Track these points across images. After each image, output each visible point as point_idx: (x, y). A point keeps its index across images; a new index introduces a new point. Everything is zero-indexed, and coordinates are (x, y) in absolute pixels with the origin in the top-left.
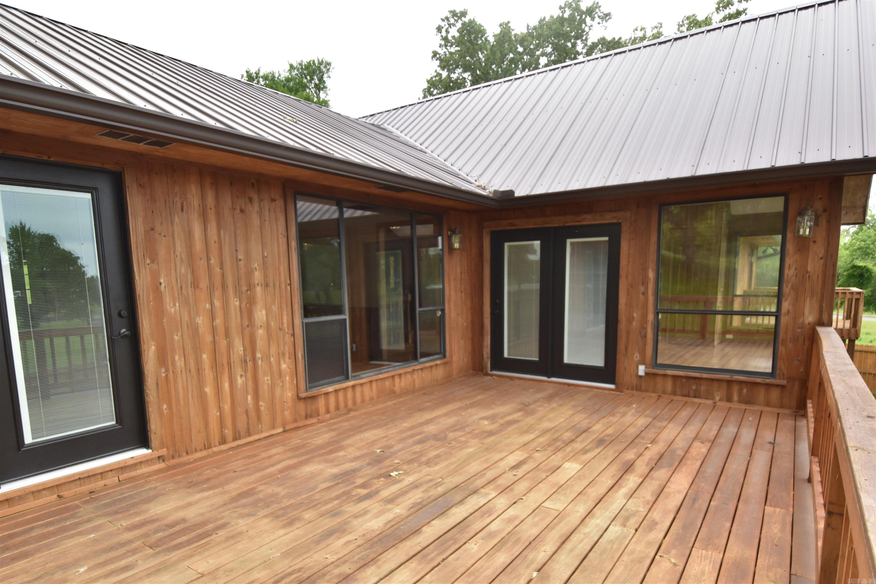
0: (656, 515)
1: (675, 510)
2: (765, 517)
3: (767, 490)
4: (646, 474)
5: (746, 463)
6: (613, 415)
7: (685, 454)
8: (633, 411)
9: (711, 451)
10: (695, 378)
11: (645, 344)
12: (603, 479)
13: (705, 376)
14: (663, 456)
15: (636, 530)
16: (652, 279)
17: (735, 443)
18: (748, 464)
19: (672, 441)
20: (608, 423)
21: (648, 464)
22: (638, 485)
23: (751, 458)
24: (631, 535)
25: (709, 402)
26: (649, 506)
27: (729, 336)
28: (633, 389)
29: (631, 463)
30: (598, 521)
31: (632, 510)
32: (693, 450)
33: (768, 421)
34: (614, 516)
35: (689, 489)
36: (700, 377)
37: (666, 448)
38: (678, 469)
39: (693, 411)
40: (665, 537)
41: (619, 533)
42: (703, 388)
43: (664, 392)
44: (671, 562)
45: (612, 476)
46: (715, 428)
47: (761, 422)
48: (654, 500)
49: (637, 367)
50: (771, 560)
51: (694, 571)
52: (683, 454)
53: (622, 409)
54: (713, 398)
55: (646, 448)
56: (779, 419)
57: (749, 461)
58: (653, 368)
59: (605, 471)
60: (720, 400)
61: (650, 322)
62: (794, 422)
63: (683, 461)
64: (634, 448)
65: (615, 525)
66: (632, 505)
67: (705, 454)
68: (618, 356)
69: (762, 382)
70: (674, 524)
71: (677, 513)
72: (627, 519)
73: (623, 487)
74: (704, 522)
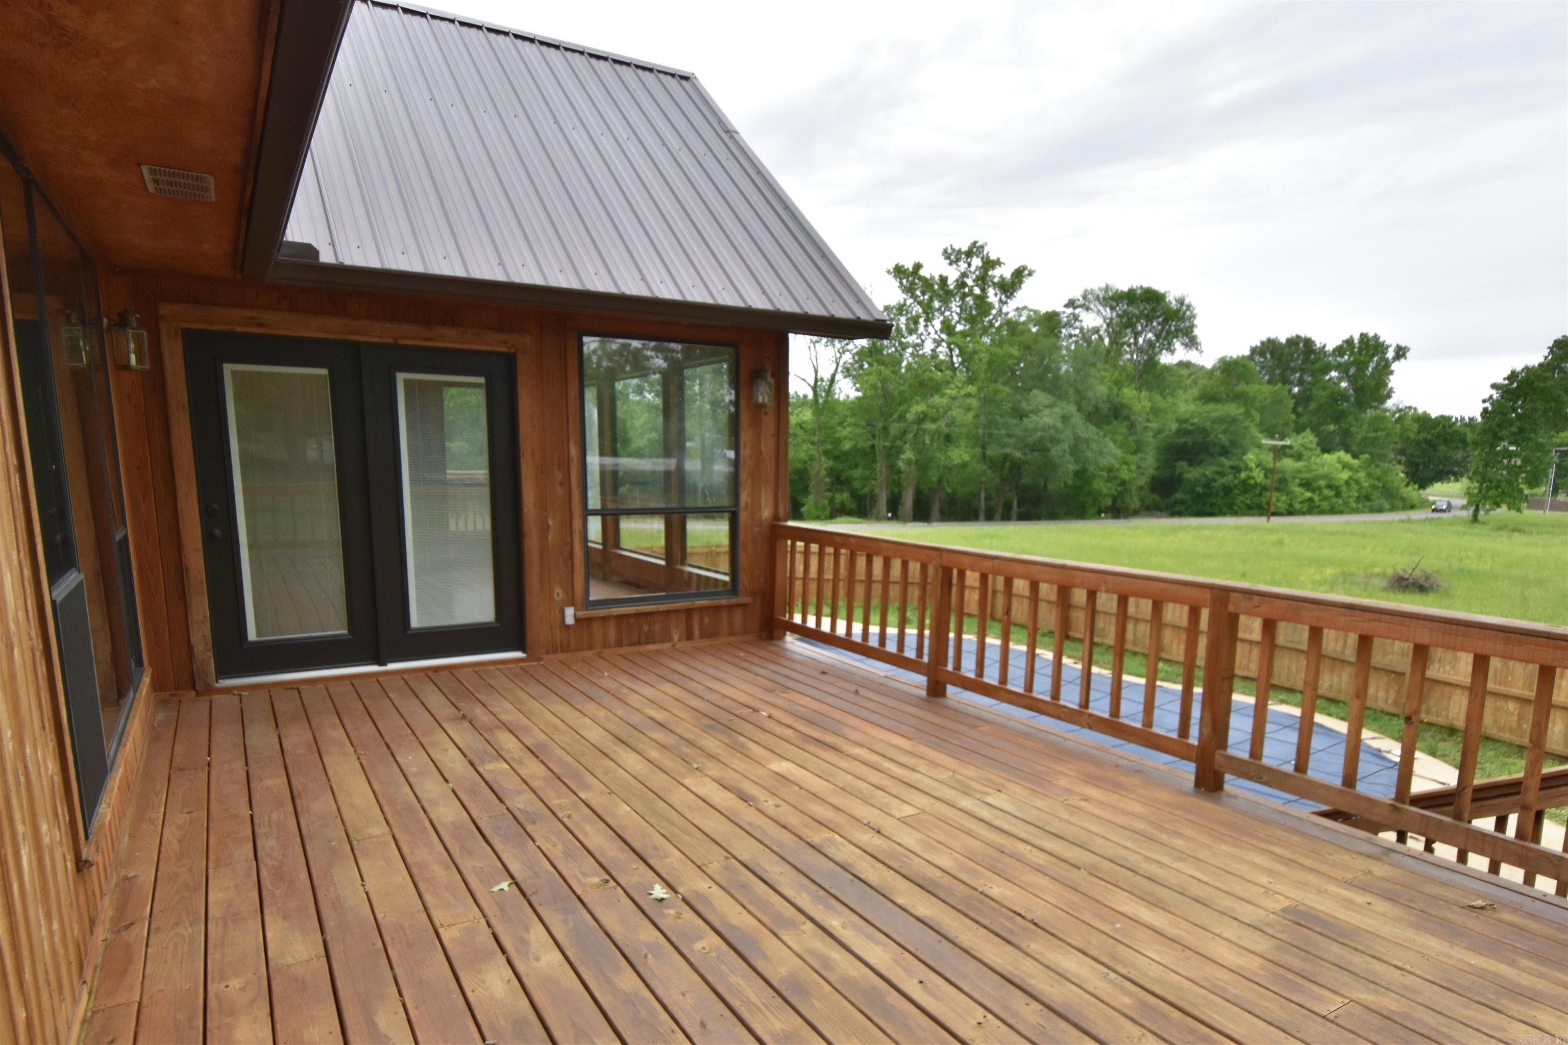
0: (966, 772)
4: (850, 742)
6: (622, 693)
7: (811, 709)
8: (623, 681)
10: (646, 614)
11: (571, 572)
13: (661, 607)
14: (806, 719)
16: (575, 459)
17: (804, 683)
22: (879, 755)
23: (852, 692)
25: (667, 645)
28: (555, 651)
29: (809, 738)
32: (802, 703)
33: (761, 652)
36: (656, 610)
37: (781, 710)
38: (850, 725)
43: (606, 646)
47: (756, 654)
48: (927, 761)
49: (562, 612)
52: (809, 710)
54: (670, 639)
55: (770, 717)
56: (761, 647)
58: (587, 610)
60: (680, 640)
61: (577, 533)
62: (777, 647)
63: (829, 716)
67: (819, 702)
68: (527, 596)
73: (878, 763)
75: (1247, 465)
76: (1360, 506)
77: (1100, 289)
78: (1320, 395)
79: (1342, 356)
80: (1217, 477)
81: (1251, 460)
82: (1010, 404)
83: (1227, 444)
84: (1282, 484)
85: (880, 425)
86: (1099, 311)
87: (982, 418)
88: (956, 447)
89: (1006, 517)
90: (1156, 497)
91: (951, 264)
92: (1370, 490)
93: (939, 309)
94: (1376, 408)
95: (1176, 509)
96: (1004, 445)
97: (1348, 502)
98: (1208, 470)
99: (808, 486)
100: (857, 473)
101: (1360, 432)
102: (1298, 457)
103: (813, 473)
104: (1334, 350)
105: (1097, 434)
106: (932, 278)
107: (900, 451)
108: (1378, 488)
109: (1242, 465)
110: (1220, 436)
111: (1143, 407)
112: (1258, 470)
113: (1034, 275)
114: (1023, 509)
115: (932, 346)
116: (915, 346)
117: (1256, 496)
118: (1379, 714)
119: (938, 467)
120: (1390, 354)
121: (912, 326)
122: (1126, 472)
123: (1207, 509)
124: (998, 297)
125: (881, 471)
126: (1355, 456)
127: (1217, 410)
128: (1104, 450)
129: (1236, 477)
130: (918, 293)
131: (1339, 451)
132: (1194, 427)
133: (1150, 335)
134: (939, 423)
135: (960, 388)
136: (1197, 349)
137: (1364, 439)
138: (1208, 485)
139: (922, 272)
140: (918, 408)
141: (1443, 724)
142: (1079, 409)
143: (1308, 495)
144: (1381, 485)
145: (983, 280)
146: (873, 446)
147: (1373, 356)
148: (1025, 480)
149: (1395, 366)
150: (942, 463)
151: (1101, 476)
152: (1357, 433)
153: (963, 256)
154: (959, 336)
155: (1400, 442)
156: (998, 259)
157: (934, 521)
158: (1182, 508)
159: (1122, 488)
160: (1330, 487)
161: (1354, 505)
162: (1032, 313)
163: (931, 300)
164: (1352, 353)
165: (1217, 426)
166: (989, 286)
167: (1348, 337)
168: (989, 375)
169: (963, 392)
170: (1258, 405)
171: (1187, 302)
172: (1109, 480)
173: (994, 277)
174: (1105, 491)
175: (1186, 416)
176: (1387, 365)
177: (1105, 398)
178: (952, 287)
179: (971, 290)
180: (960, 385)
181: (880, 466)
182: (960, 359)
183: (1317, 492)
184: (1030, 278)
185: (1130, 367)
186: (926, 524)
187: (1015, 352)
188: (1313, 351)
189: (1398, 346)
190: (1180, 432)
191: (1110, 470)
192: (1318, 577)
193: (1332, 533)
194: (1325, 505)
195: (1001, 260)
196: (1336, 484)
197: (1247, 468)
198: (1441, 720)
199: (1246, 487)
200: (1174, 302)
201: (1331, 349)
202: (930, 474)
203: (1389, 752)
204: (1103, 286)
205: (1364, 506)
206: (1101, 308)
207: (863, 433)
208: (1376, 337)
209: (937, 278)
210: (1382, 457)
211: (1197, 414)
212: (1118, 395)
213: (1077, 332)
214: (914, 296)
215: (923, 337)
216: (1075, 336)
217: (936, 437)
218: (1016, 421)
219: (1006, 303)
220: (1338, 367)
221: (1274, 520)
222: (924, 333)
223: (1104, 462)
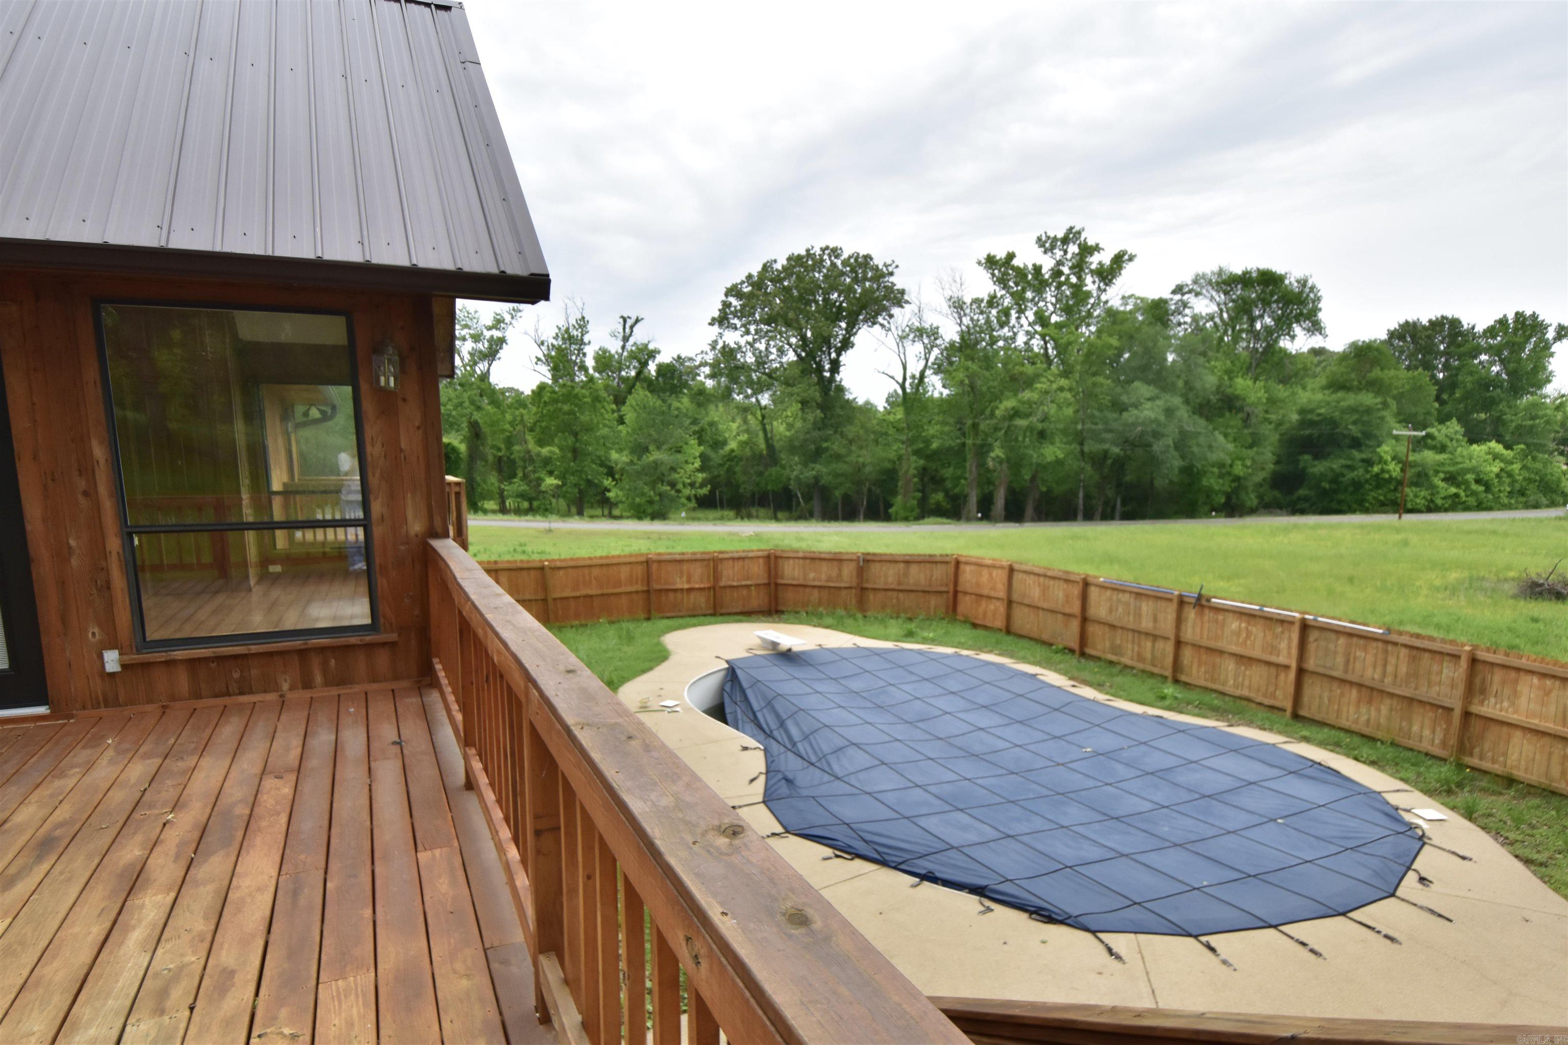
0: (226, 956)
1: (263, 928)
2: (422, 874)
3: (412, 824)
4: (180, 880)
5: (366, 790)
6: (62, 775)
7: (252, 810)
8: (110, 753)
9: (299, 788)
10: (236, 657)
11: (110, 604)
12: (76, 930)
13: (254, 649)
14: (208, 829)
15: (192, 1009)
16: (102, 462)
17: (338, 759)
18: (370, 790)
19: (217, 792)
20: (51, 796)
21: (177, 857)
22: (168, 910)
23: (373, 778)
24: (183, 1025)
25: (272, 697)
26: (206, 945)
27: (276, 569)
28: (96, 706)
29: (138, 868)
30: (92, 1032)
31: (170, 970)
32: (265, 797)
33: (381, 707)
34: (128, 1003)
35: (279, 875)
36: (247, 652)
37: (208, 811)
38: (245, 844)
39: (244, 722)
40: (257, 994)
41: (153, 1033)
42: (254, 672)
43: (173, 698)
44: (285, 1036)
45: (99, 915)
46: (296, 742)
47: (370, 711)
48: (213, 927)
49: (101, 657)
50: (452, 941)
51: (333, 1028)
52: (248, 812)
53: (82, 755)
54: (277, 688)
55: (164, 825)
56: (397, 699)
57: (370, 785)
58: (139, 652)
59: (76, 908)
60: (291, 689)
61: (114, 557)
62: (419, 699)
63: (251, 825)
64: (135, 833)
65: (138, 1020)
66: (165, 959)
67: (291, 797)
68: (44, 640)
69: (359, 643)
70: (268, 957)
71: (269, 932)
72: (163, 993)
73: (134, 928)
74: (325, 926)
75: (1381, 458)
76: (1513, 501)
77: (1213, 273)
78: (1468, 381)
79: (1494, 337)
80: (1345, 471)
81: (1385, 452)
82: (1109, 398)
83: (1359, 435)
84: (1421, 478)
85: (969, 422)
86: (1212, 296)
87: (1081, 413)
88: (1052, 444)
89: (1108, 516)
90: (1276, 493)
91: (1045, 252)
92: (1524, 484)
93: (1032, 300)
94: (1532, 394)
95: (1299, 507)
96: (1103, 441)
97: (1499, 497)
98: (1335, 464)
99: (896, 486)
100: (948, 472)
101: (1513, 420)
102: (1442, 449)
103: (901, 473)
104: (1485, 331)
105: (1206, 428)
106: (1026, 266)
107: (990, 448)
108: (1535, 481)
109: (1375, 458)
110: (1350, 427)
111: (1259, 399)
112: (1394, 463)
113: (1136, 260)
114: (1128, 508)
115: (1025, 339)
116: (1006, 339)
117: (1391, 491)
118: (1422, 757)
119: (1031, 464)
120: (1551, 334)
121: (1004, 318)
122: (1240, 467)
123: (1334, 505)
124: (1097, 285)
125: (971, 470)
126: (1508, 447)
127: (1350, 399)
128: (1214, 444)
129: (1367, 472)
130: (1011, 284)
131: (1490, 441)
132: (1320, 418)
133: (1268, 321)
134: (1031, 419)
135: (1051, 382)
136: (1321, 334)
137: (1519, 427)
138: (1335, 479)
139: (1016, 262)
140: (1008, 403)
141: (1499, 772)
142: (1187, 402)
143: (1453, 490)
144: (1538, 478)
145: (1079, 267)
146: (964, 444)
147: (1530, 337)
148: (1129, 478)
149: (1556, 348)
150: (1034, 460)
151: (1212, 472)
152: (1512, 421)
153: (1059, 243)
154: (1052, 328)
155: (1562, 431)
156: (1097, 245)
157: (1027, 521)
158: (1306, 505)
159: (1236, 484)
160: (1478, 481)
161: (1506, 501)
162: (1139, 301)
163: (1024, 291)
164: (1506, 333)
165: (1348, 416)
166: (1086, 274)
167: (1501, 316)
168: (1087, 367)
169: (1054, 386)
170: (1395, 392)
171: (1310, 284)
172: (1221, 476)
173: (1091, 263)
174: (1217, 488)
175: (1311, 407)
176: (1547, 346)
177: (1214, 389)
178: (1047, 276)
179: (1068, 279)
180: (1053, 379)
181: (970, 464)
182: (1055, 352)
183: (1463, 487)
184: (1131, 264)
185: (1245, 355)
186: (1017, 525)
187: (1114, 342)
188: (1461, 334)
189: (1559, 325)
190: (1304, 423)
191: (1221, 465)
192: (1438, 583)
193: (1469, 532)
194: (1472, 501)
195: (1100, 246)
196: (1486, 478)
197: (1381, 460)
198: (1497, 768)
199: (1379, 481)
200: (1296, 284)
201: (1481, 330)
202: (1023, 472)
203: (1408, 811)
204: (1216, 269)
205: (1517, 502)
206: (1214, 293)
207: (952, 431)
208: (1534, 316)
209: (1030, 267)
210: (1541, 448)
211: (1323, 404)
212: (1230, 386)
213: (1188, 320)
214: (1005, 287)
215: (1015, 330)
216: (1185, 323)
217: (1028, 434)
218: (1115, 415)
219: (1105, 290)
220: (1489, 350)
221: (1408, 518)
222: (1017, 325)
223: (1213, 457)
